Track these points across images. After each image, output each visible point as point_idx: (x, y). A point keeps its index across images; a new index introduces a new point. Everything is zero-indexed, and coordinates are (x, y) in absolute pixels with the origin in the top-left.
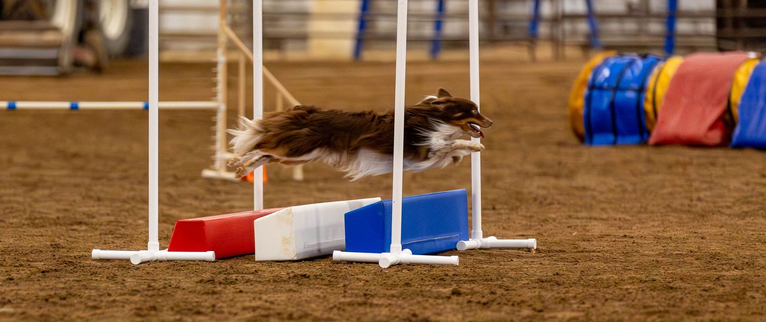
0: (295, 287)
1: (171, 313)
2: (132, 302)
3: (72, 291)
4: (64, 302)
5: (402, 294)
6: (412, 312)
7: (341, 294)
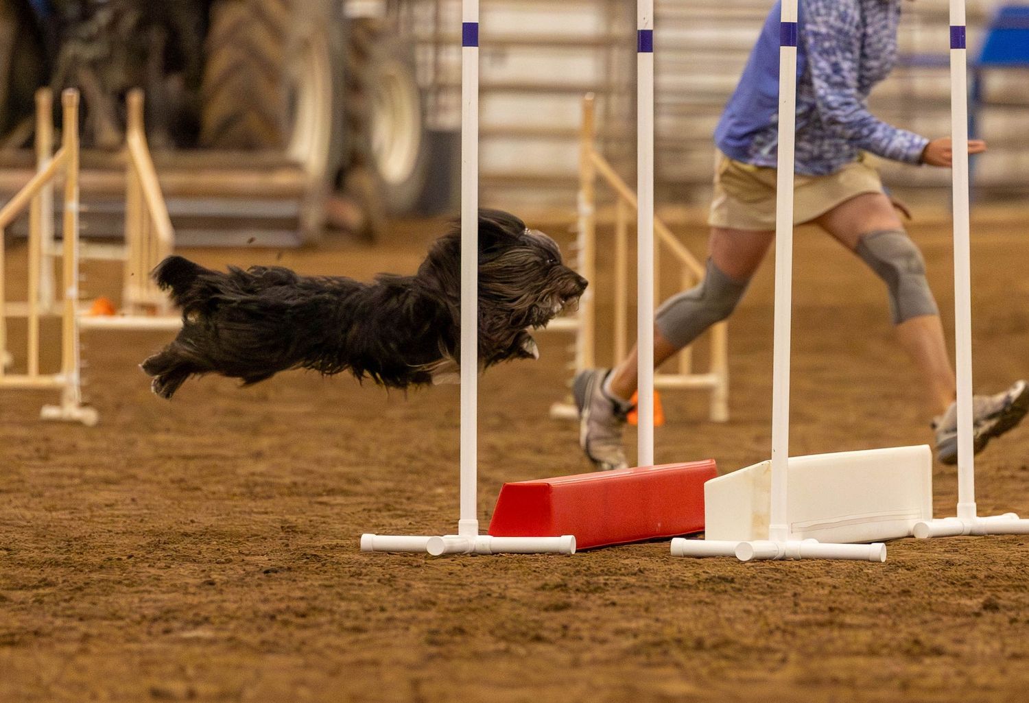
0: (708, 597)
1: (489, 638)
2: (422, 621)
3: (317, 603)
4: (301, 621)
5: (895, 608)
6: (911, 638)
7: (788, 607)
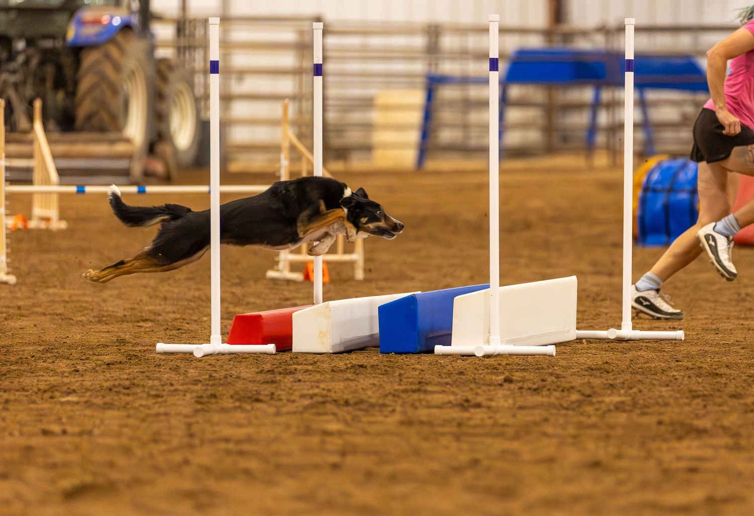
0: (352, 376)
1: (231, 400)
2: (194, 391)
3: (135, 381)
4: (128, 391)
5: (455, 382)
6: (464, 398)
7: (396, 382)
